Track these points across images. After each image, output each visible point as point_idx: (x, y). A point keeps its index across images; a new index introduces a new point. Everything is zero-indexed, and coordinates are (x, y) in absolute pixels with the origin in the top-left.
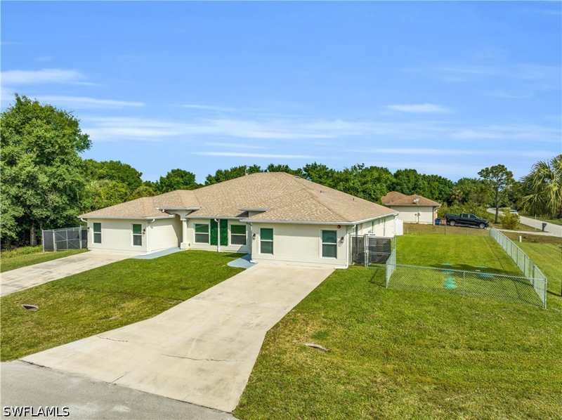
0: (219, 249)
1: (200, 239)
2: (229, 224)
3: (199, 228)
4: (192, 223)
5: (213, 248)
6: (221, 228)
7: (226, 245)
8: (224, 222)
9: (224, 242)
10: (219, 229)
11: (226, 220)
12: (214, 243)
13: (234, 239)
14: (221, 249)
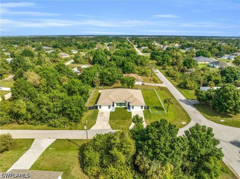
1: (117, 105)
3: (117, 104)
5: (120, 107)
8: (122, 103)
9: (122, 106)
12: (120, 106)
13: (124, 105)
14: (122, 107)
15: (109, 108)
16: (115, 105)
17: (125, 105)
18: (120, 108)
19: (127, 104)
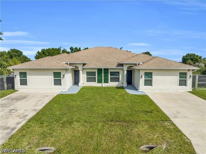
0: (103, 85)
1: (89, 80)
2: (110, 71)
3: (88, 74)
4: (85, 71)
5: (99, 85)
6: (104, 74)
7: (108, 82)
8: (106, 70)
9: (106, 81)
10: (103, 74)
11: (108, 69)
12: (100, 81)
13: (112, 80)
14: (105, 85)
15: (58, 82)
16: (83, 77)
17: (117, 80)
18: (98, 88)
19: (123, 76)
